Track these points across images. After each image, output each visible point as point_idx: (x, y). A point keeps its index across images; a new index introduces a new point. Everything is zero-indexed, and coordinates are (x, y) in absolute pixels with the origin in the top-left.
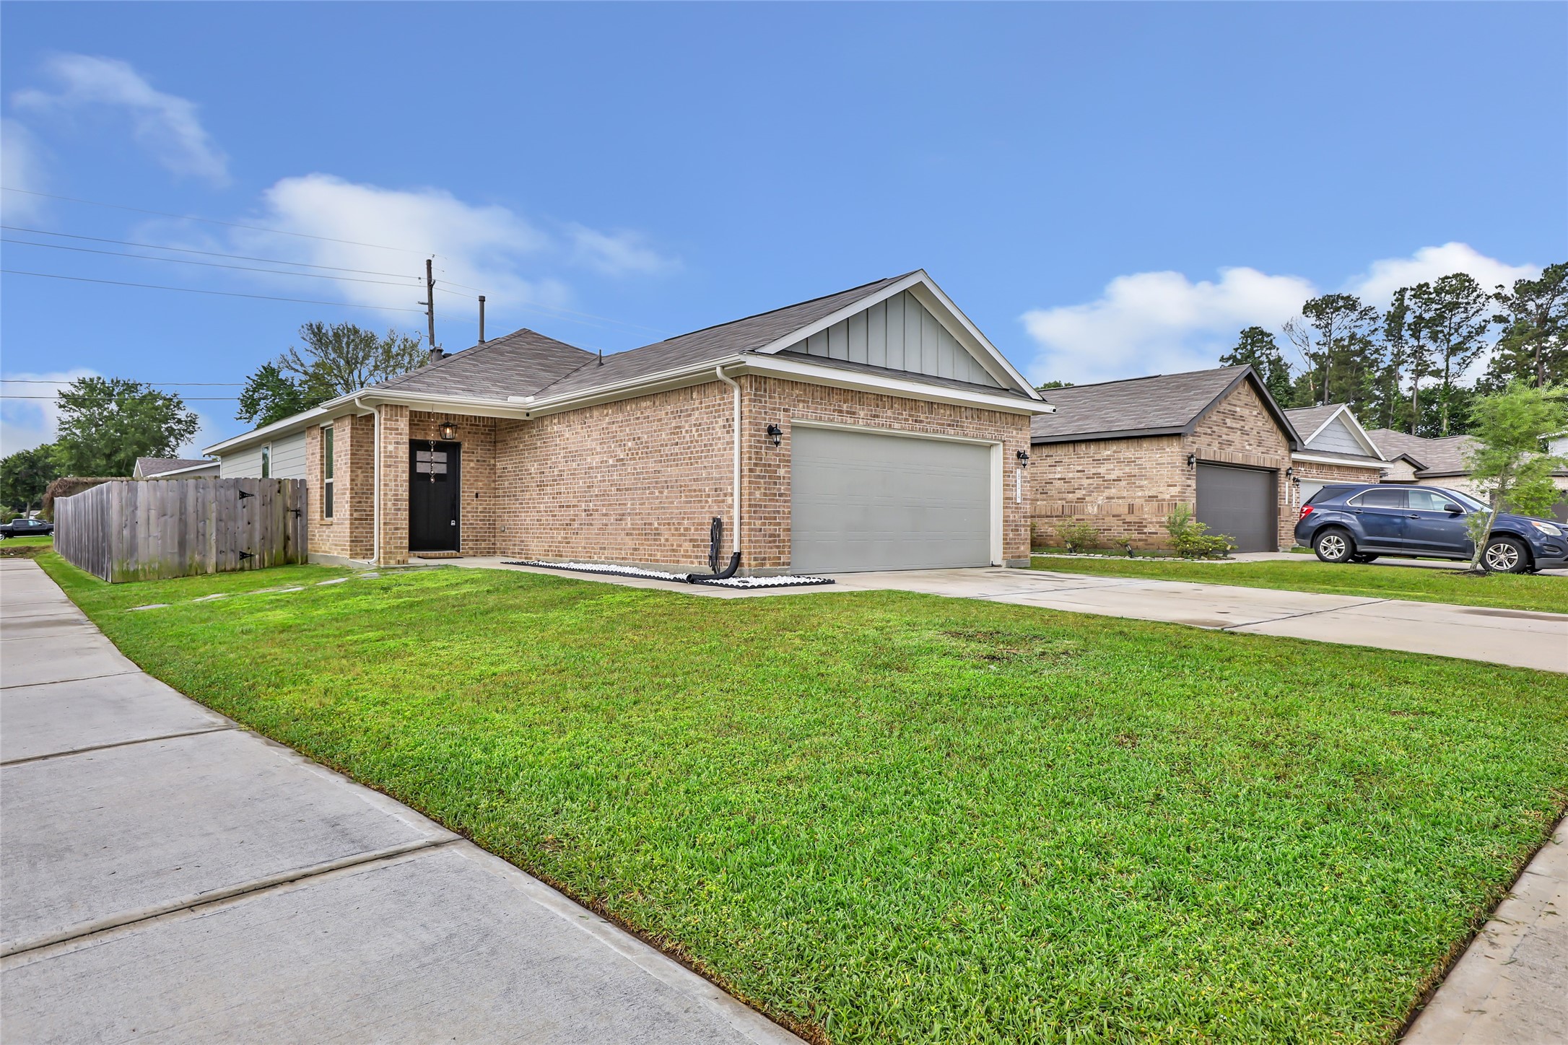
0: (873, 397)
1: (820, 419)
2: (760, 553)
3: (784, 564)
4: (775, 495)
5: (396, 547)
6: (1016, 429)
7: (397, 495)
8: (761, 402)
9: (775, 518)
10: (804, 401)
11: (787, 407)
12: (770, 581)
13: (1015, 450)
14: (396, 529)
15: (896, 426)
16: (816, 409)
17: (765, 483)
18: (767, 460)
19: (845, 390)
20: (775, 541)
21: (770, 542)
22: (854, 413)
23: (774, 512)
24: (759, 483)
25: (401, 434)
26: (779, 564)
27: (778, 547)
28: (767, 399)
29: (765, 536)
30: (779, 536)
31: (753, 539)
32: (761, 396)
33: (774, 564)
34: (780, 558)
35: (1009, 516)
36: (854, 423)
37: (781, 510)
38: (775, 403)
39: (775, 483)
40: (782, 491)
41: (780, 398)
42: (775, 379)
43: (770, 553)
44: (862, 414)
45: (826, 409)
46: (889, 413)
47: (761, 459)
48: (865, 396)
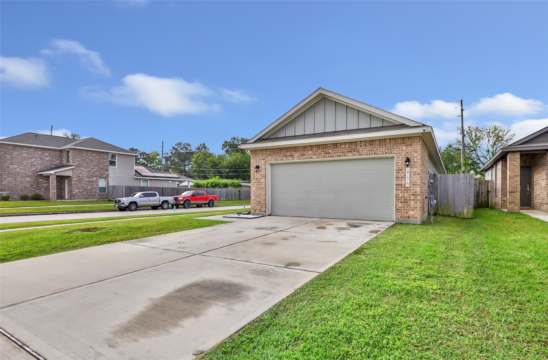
0: (302, 147)
1: (277, 160)
2: (255, 207)
3: (263, 211)
4: (260, 188)
6: (406, 146)
8: (255, 158)
9: (260, 196)
10: (270, 155)
11: (264, 158)
13: (404, 158)
15: (314, 157)
16: (276, 157)
17: (256, 184)
18: (257, 177)
19: (288, 148)
20: (260, 204)
21: (258, 204)
22: (292, 156)
23: (259, 194)
24: (254, 185)
26: (261, 211)
27: (261, 206)
28: (257, 157)
29: (256, 202)
30: (261, 202)
31: (252, 203)
32: (255, 156)
33: (259, 211)
34: (261, 209)
35: (399, 195)
36: (293, 159)
37: (262, 193)
38: (260, 158)
39: (260, 184)
40: (262, 187)
41: (262, 156)
42: (259, 150)
43: (258, 207)
44: (296, 155)
45: (280, 156)
46: (310, 152)
47: (255, 177)
48: (298, 148)
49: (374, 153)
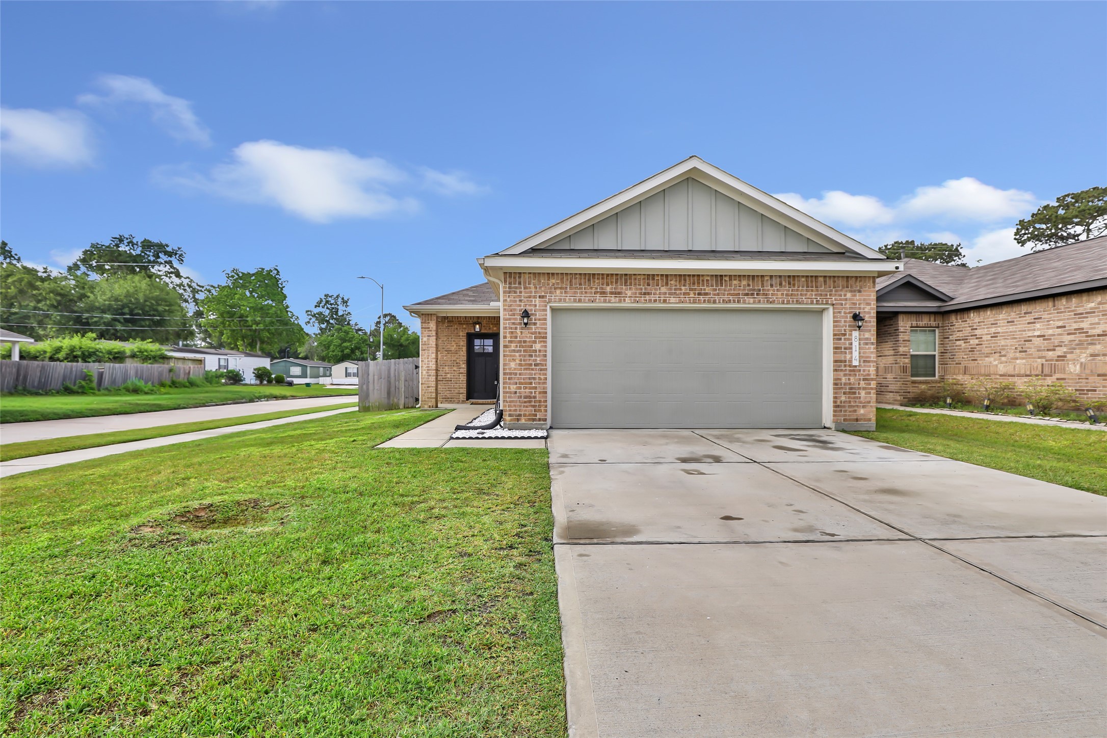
0: (642, 277)
1: (580, 301)
2: (515, 410)
3: (540, 420)
4: (531, 365)
5: (428, 398)
6: (851, 291)
7: (429, 367)
8: (515, 292)
9: (531, 383)
10: (561, 288)
11: (543, 294)
12: (526, 433)
13: (850, 313)
14: (428, 387)
15: (673, 300)
16: (575, 293)
17: (520, 356)
18: (522, 338)
19: (608, 275)
20: (530, 402)
21: (525, 402)
22: (619, 293)
23: (529, 379)
24: (515, 356)
25: (431, 331)
26: (534, 420)
27: (534, 406)
28: (523, 290)
29: (521, 397)
30: (535, 397)
31: (508, 400)
32: (516, 288)
33: (529, 420)
34: (536, 415)
35: (840, 379)
36: (620, 301)
37: (537, 376)
38: (531, 292)
39: (531, 356)
40: (538, 362)
41: (536, 288)
42: (530, 273)
43: (525, 411)
44: (629, 293)
45: (586, 293)
46: (664, 290)
47: (516, 337)
48: (633, 277)
49: (797, 301)
